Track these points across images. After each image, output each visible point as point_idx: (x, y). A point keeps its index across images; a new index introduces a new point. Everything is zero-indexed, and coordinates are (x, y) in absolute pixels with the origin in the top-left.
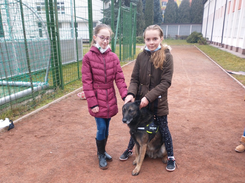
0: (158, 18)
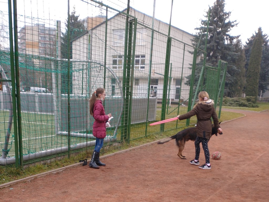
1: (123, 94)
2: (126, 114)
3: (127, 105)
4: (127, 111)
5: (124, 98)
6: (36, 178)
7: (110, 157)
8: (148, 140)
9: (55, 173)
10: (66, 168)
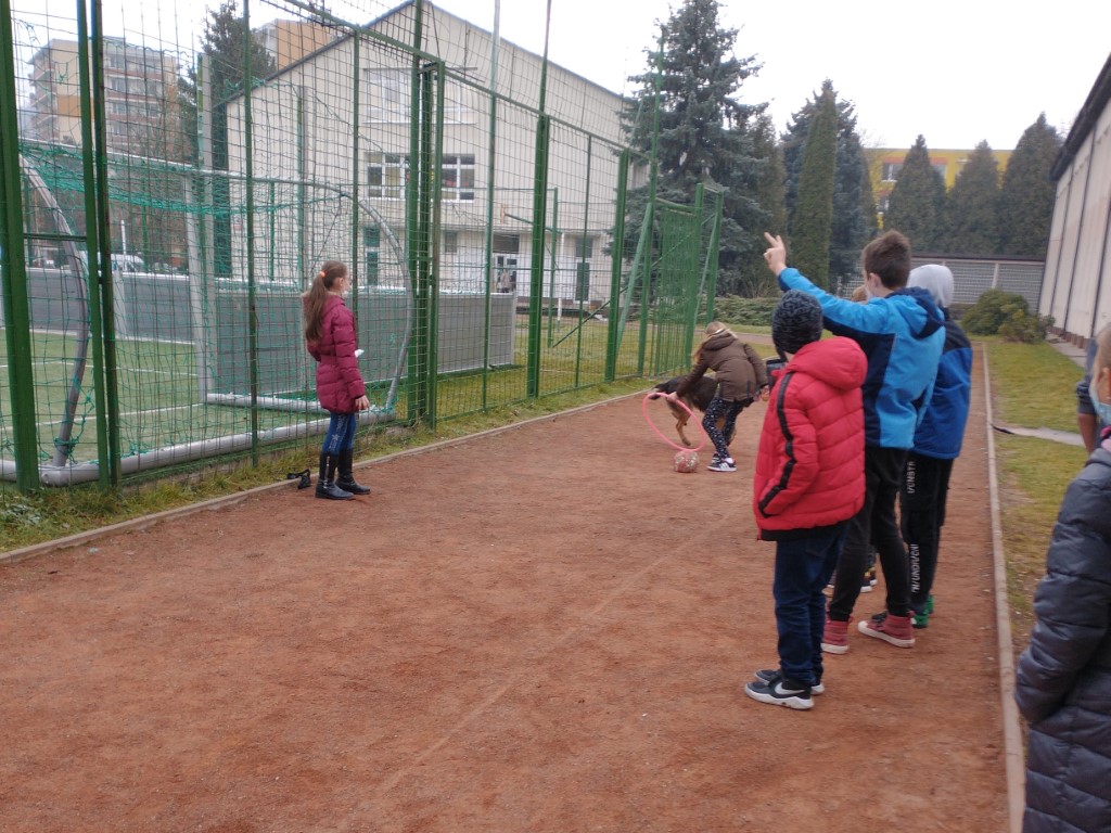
0: (852, 231)
1: (409, 281)
2: (423, 341)
3: (424, 313)
4: (423, 331)
5: (415, 292)
6: (161, 522)
7: (379, 465)
8: (490, 421)
9: (216, 507)
10: (250, 496)
